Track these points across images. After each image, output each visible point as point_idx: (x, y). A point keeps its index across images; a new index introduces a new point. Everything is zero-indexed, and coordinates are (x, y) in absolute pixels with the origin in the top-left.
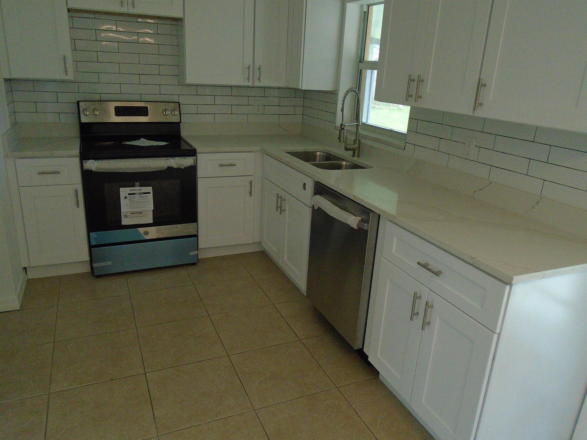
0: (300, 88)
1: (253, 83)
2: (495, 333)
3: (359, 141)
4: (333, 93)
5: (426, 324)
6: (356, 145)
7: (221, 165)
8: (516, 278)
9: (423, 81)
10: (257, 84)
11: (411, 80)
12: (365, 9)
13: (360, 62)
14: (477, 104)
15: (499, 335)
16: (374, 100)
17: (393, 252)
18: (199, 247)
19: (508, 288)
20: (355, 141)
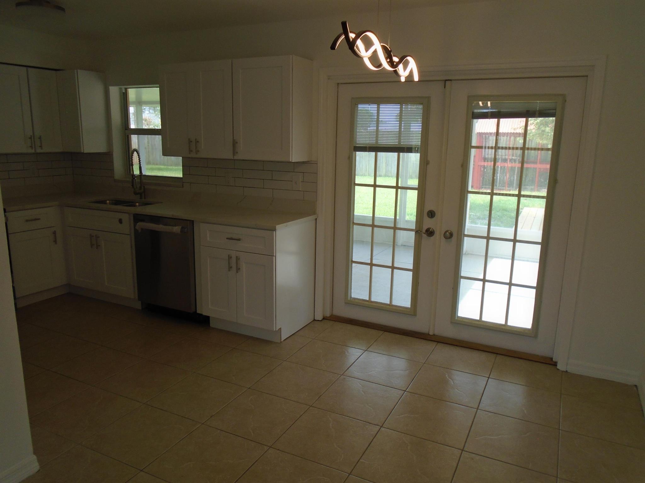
0: (82, 151)
1: (35, 150)
2: (274, 256)
3: (144, 187)
4: (108, 155)
5: (238, 269)
6: (142, 190)
7: (27, 221)
8: (277, 227)
9: (198, 142)
10: (39, 150)
11: (190, 141)
12: (124, 91)
13: (126, 129)
14: (235, 153)
15: (275, 256)
16: (163, 155)
17: (208, 240)
18: (17, 297)
19: (274, 232)
20: (140, 188)
